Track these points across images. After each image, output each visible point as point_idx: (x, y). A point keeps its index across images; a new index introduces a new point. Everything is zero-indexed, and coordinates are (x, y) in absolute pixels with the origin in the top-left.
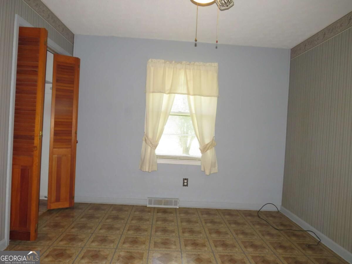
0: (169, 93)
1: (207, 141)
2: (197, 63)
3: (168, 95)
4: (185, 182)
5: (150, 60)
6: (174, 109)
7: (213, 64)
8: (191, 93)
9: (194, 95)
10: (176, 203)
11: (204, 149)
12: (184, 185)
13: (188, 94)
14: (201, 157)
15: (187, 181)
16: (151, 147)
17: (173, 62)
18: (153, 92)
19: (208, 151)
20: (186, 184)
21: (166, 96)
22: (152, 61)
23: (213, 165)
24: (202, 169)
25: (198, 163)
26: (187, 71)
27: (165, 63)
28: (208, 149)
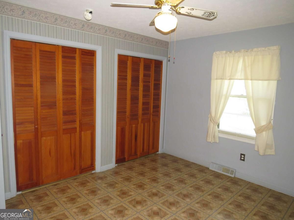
0: (230, 79)
1: (263, 123)
2: (255, 49)
3: (229, 80)
4: (243, 157)
5: (214, 53)
6: (233, 93)
7: (272, 48)
8: (250, 77)
9: (251, 80)
10: (232, 172)
11: (258, 130)
12: (241, 159)
13: (246, 79)
14: (255, 136)
15: (244, 156)
16: (213, 124)
17: (233, 52)
18: (217, 79)
19: (264, 133)
20: (242, 158)
21: (226, 82)
22: (216, 53)
23: (268, 146)
24: (256, 149)
25: (253, 142)
26: (246, 57)
27: (226, 53)
28: (263, 131)
